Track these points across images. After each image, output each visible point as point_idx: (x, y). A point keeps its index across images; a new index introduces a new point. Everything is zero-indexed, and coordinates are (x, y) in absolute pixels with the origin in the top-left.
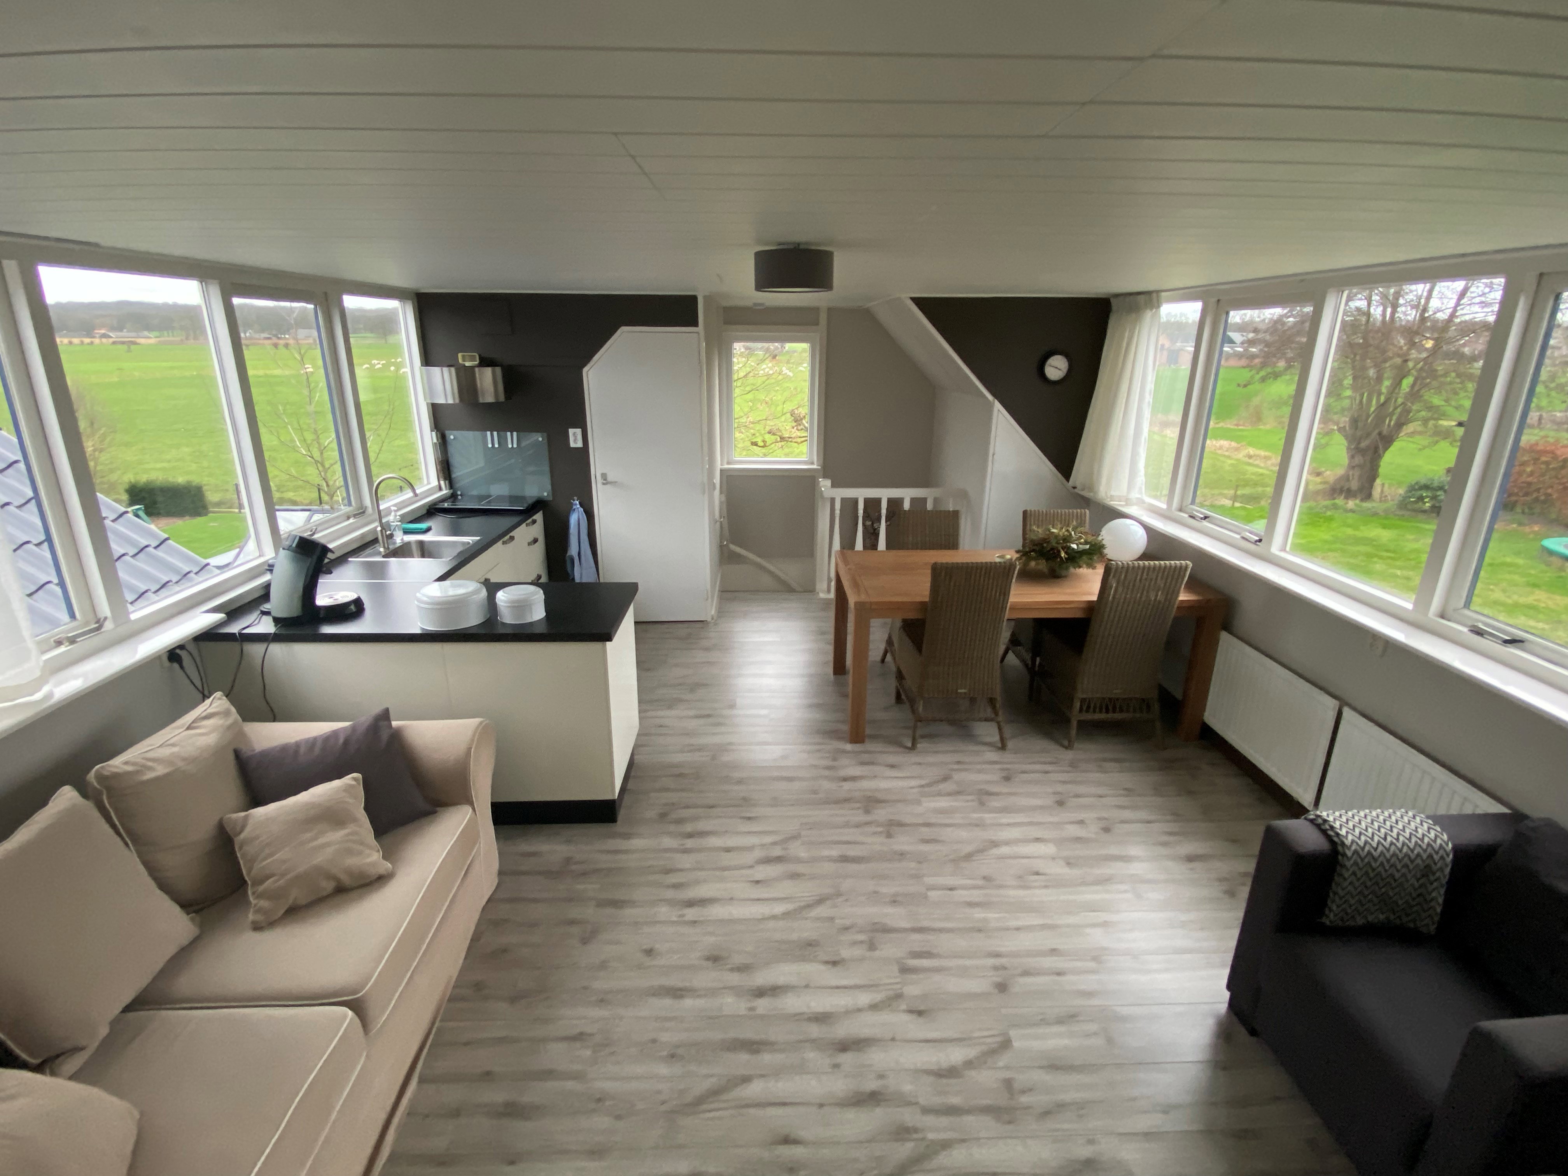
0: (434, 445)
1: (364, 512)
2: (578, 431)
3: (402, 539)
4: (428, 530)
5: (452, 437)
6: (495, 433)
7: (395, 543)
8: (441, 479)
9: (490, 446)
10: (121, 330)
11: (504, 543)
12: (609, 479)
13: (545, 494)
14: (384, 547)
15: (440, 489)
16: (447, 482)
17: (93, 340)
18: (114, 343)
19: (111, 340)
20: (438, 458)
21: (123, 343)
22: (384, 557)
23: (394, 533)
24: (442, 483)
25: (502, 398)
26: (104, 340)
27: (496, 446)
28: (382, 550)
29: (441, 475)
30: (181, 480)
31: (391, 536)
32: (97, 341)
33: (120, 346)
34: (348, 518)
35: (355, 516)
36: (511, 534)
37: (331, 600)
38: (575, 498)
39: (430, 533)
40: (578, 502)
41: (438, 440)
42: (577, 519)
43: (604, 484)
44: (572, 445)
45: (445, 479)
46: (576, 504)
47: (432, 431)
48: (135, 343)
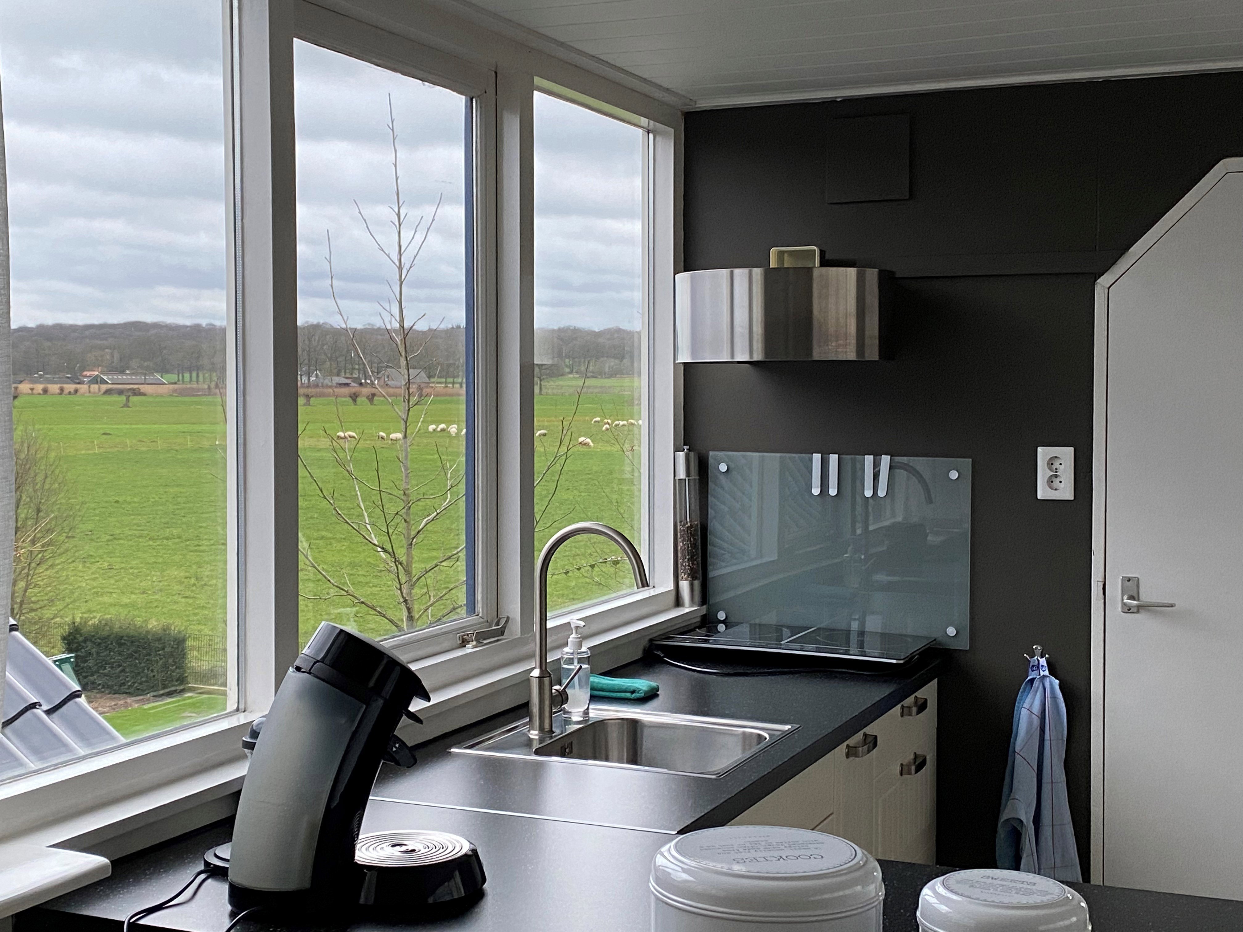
0: (679, 484)
1: (502, 632)
2: (1067, 454)
3: (586, 712)
4: (650, 696)
5: (723, 468)
6: (834, 459)
7: (568, 722)
8: (682, 575)
9: (816, 491)
10: (122, 372)
11: (851, 752)
12: (1146, 596)
13: (951, 631)
14: (541, 729)
15: (678, 602)
16: (697, 583)
17: (78, 386)
18: (108, 392)
19: (104, 387)
20: (683, 522)
21: (120, 392)
22: (537, 752)
23: (568, 691)
24: (685, 585)
25: (873, 354)
26: (94, 387)
27: (833, 492)
28: (534, 734)
29: (685, 564)
30: (154, 624)
31: (563, 697)
32: (83, 388)
33: (115, 398)
34: (464, 643)
35: (481, 637)
36: (869, 730)
37: (396, 852)
38: (1037, 648)
39: (655, 703)
40: (1043, 661)
41: (688, 474)
42: (1036, 708)
43: (1128, 610)
44: (1043, 492)
45: (693, 576)
46: (1038, 667)
47: (677, 450)
48: (137, 393)
